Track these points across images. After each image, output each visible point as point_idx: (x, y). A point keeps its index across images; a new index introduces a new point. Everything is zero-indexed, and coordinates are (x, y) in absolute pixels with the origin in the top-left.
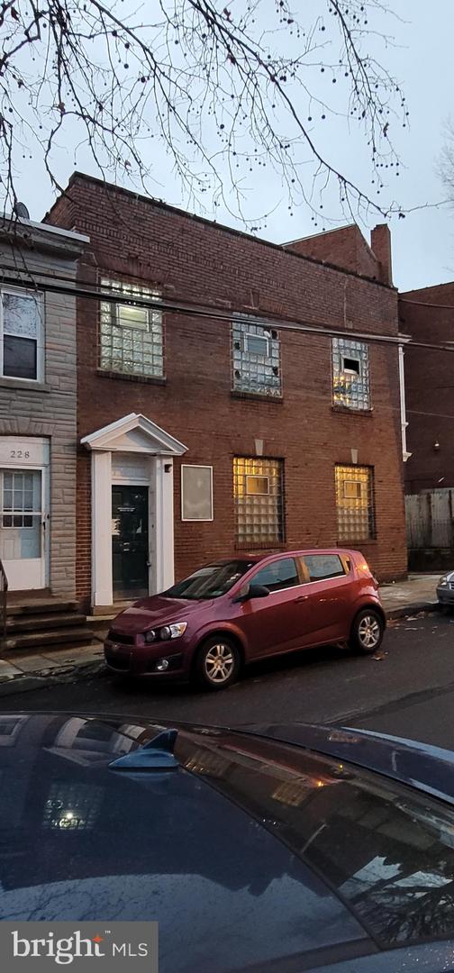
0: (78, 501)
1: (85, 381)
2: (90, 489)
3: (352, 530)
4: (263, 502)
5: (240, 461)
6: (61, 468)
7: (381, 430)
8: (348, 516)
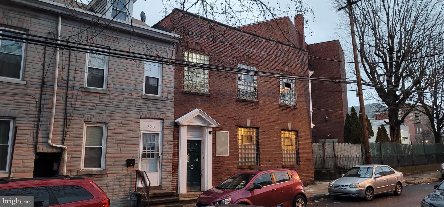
0: (173, 147)
1: (177, 95)
2: (178, 142)
3: (289, 160)
4: (250, 147)
5: (240, 129)
6: (167, 133)
7: (301, 114)
8: (287, 154)
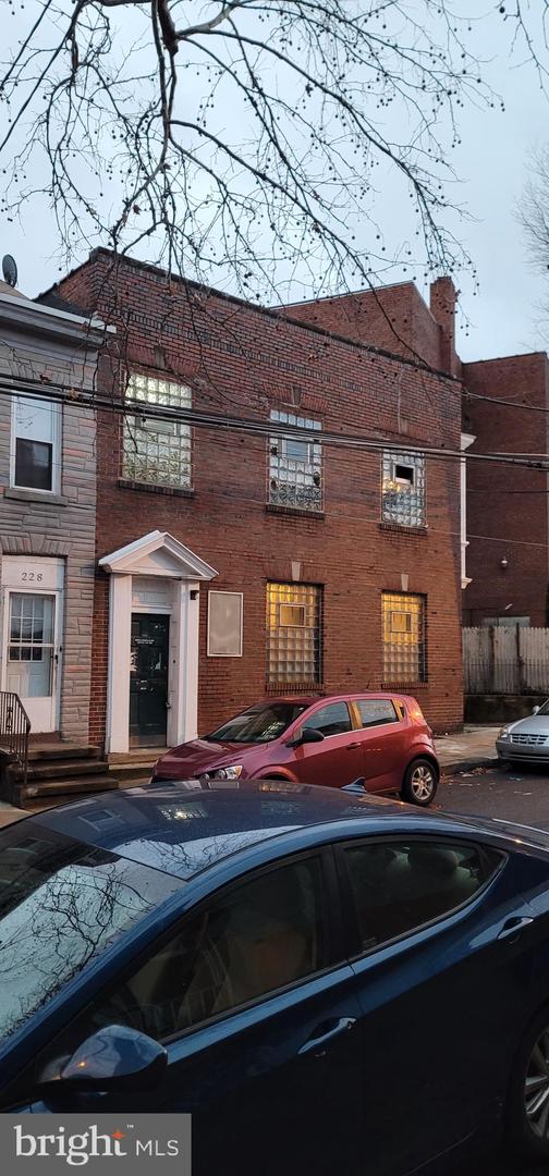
0: (94, 631)
1: (105, 492)
2: (108, 618)
3: (399, 670)
4: (298, 636)
5: (273, 587)
6: (77, 593)
7: (436, 551)
8: (395, 654)
